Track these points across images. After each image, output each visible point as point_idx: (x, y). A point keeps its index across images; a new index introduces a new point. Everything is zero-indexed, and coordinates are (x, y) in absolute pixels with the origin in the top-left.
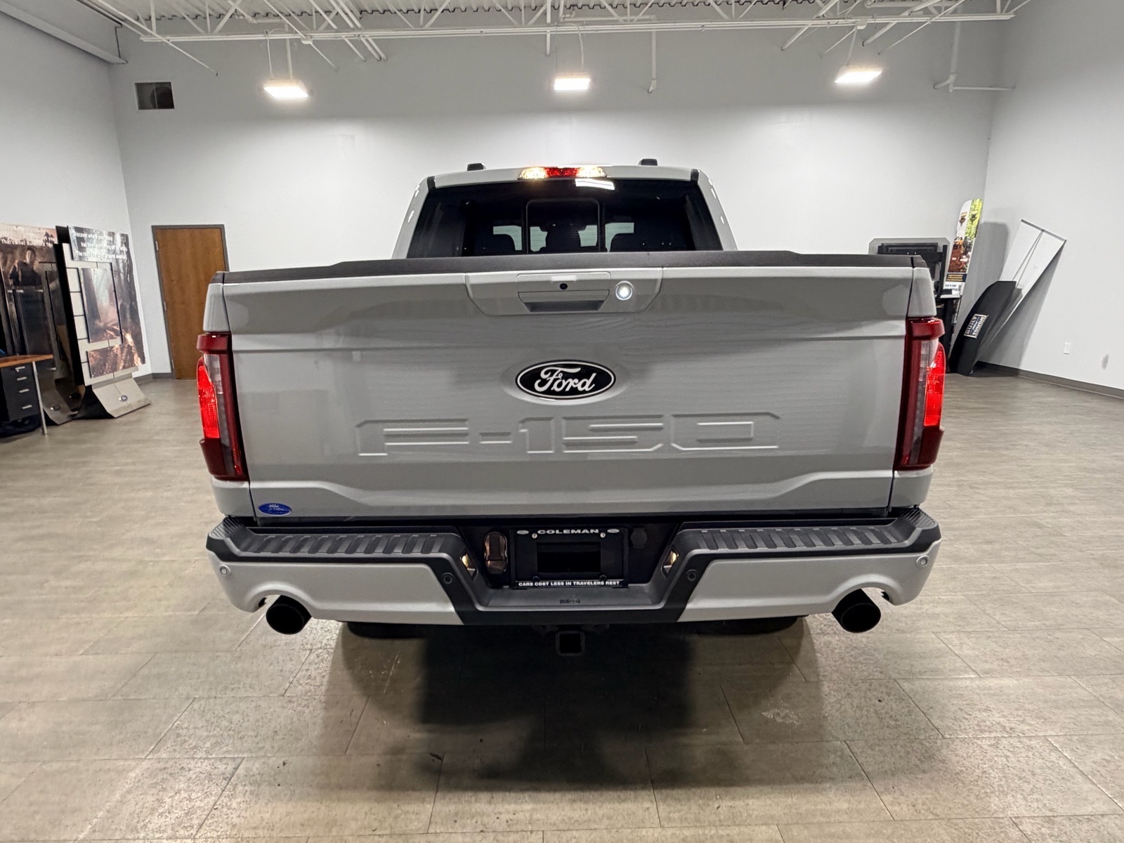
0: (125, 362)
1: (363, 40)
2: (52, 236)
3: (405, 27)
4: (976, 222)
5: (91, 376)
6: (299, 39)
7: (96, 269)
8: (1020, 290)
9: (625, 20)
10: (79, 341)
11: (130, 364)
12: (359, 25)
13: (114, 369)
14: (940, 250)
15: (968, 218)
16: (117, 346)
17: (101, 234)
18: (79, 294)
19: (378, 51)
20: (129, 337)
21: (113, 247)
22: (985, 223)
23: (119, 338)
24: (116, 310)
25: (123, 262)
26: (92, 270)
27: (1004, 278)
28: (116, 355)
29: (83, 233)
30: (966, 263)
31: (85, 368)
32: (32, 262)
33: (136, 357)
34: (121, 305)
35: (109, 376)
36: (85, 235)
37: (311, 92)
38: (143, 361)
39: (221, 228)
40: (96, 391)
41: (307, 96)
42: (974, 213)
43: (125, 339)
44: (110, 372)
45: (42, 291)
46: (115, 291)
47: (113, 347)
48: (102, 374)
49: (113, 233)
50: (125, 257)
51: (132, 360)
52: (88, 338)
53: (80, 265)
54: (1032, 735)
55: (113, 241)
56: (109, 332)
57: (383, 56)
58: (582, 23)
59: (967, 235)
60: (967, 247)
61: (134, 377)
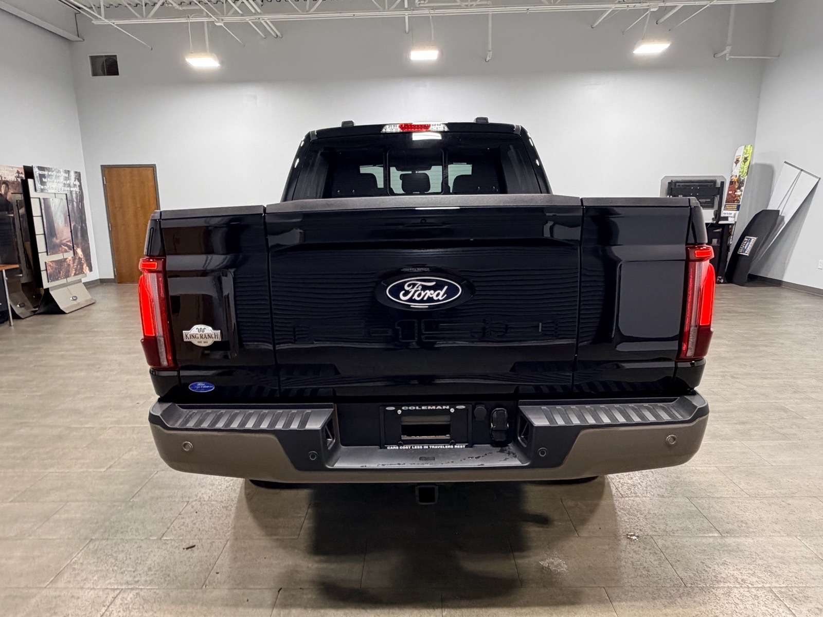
0: (76, 270)
1: (262, 22)
2: (22, 173)
3: (296, 12)
4: (747, 163)
5: (48, 282)
6: (213, 21)
7: (54, 199)
8: (783, 218)
9: (467, 5)
10: (39, 254)
11: (80, 271)
12: (259, 11)
13: (67, 276)
14: (719, 185)
15: (741, 160)
16: (70, 258)
17: (59, 172)
18: (41, 218)
19: (275, 31)
20: (79, 251)
21: (68, 182)
22: (756, 164)
23: (72, 252)
24: (70, 230)
25: (76, 193)
26: (51, 200)
27: (770, 208)
28: (69, 265)
29: (44, 171)
30: (739, 196)
31: (44, 275)
32: (6, 193)
33: (85, 266)
34: (74, 226)
35: (63, 281)
36: (46, 173)
37: (222, 63)
38: (91, 270)
39: (153, 167)
40: (51, 292)
41: (219, 65)
42: (746, 156)
43: (77, 253)
44: (64, 278)
45: (12, 215)
46: (69, 215)
47: (66, 259)
48: (57, 279)
49: (69, 171)
50: (77, 189)
51: (82, 269)
52: (47, 252)
53: (42, 196)
54: (760, 586)
55: (68, 177)
56: (64, 247)
57: (279, 34)
58: (433, 8)
59: (741, 173)
60: (741, 183)
61: (83, 282)
